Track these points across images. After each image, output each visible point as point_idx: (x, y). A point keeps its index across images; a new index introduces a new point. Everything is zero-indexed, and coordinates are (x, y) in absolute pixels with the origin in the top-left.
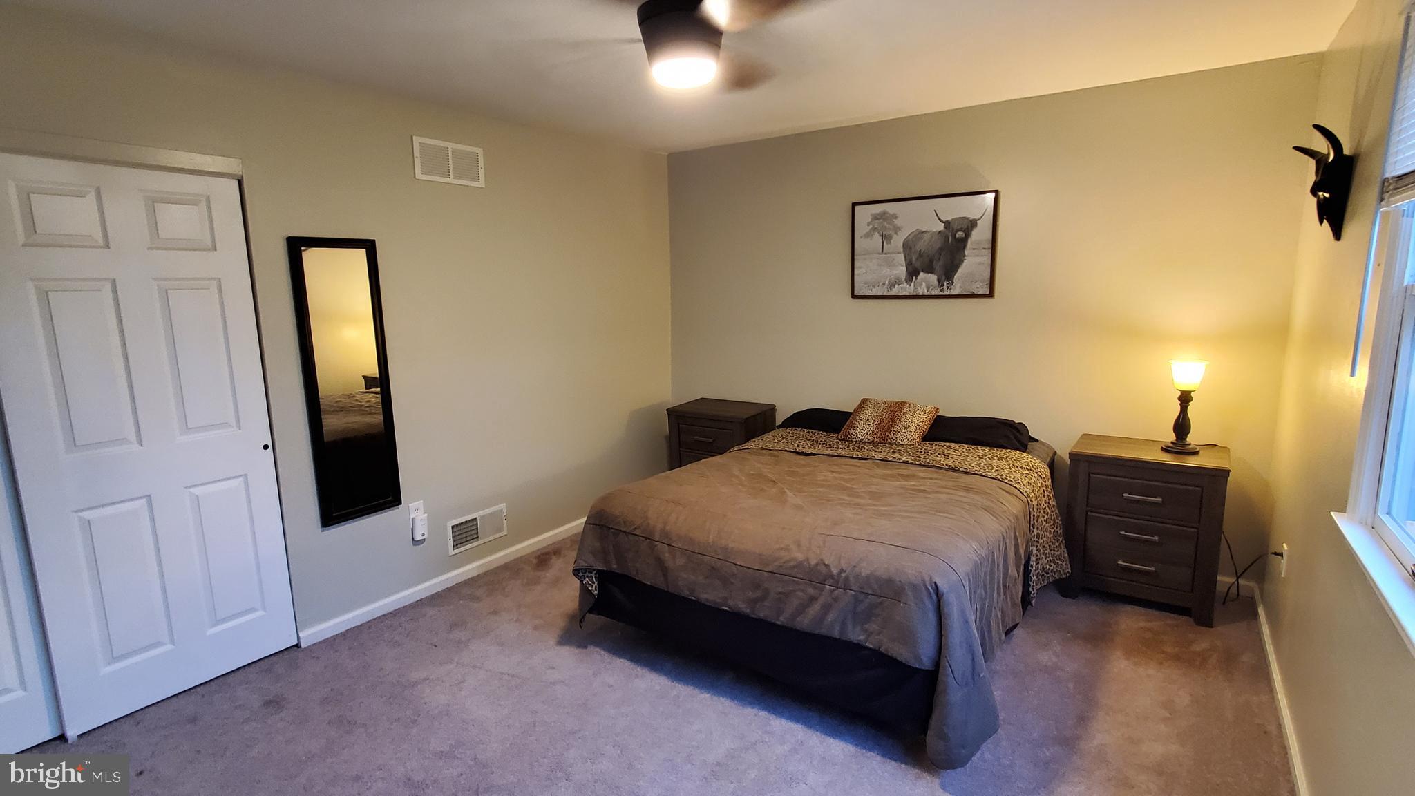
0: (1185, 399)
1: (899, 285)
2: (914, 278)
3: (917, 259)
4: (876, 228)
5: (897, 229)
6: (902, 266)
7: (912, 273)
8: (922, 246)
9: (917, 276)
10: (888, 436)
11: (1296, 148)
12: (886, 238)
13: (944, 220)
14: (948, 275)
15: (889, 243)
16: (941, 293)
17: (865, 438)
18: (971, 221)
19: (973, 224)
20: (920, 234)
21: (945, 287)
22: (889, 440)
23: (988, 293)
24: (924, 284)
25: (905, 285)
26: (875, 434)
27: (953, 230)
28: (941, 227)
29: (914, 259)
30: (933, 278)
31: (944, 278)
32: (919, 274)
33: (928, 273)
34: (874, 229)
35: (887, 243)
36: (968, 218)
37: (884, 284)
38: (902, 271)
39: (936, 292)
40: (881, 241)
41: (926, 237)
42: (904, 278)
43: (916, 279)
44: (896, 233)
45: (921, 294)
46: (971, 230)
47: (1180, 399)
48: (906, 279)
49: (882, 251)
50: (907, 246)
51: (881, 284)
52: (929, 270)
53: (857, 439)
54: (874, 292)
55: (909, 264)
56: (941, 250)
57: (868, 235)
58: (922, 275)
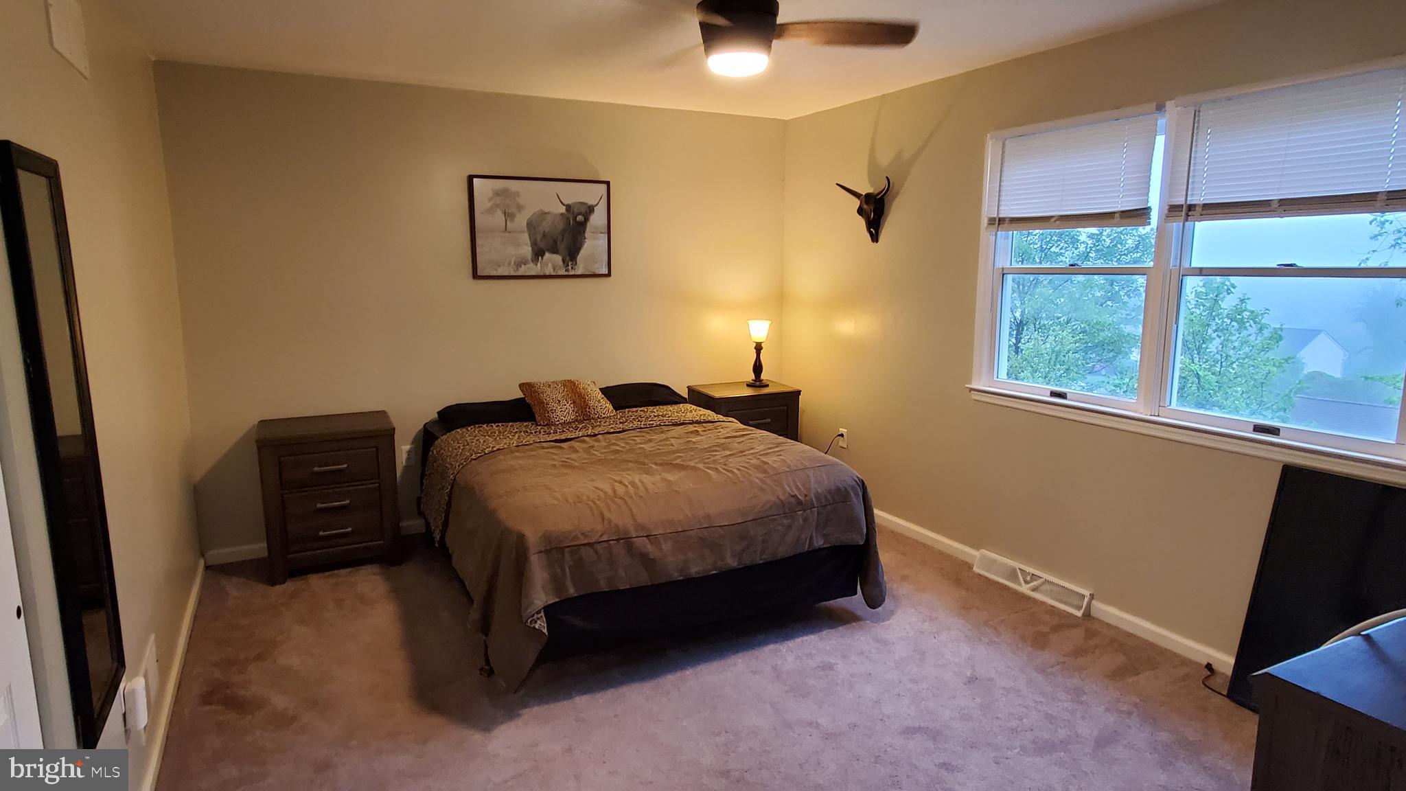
0: (759, 348)
1: (525, 264)
2: (540, 258)
3: (541, 240)
4: (498, 205)
5: (520, 208)
6: (527, 245)
7: (538, 254)
8: (546, 226)
9: (542, 256)
10: (589, 412)
11: (838, 184)
12: (508, 216)
13: (566, 203)
14: (571, 255)
15: (512, 221)
16: (566, 273)
17: (568, 419)
18: (589, 207)
19: (591, 209)
20: (543, 214)
21: (570, 267)
22: (592, 416)
23: (607, 273)
24: (550, 264)
25: (531, 265)
26: (576, 412)
27: (573, 213)
28: (563, 210)
29: (539, 239)
30: (558, 259)
31: (568, 258)
32: (544, 254)
33: (554, 253)
34: (497, 206)
35: (510, 221)
36: (586, 204)
37: (510, 264)
38: (527, 250)
39: (562, 272)
40: (504, 219)
41: (549, 218)
42: (530, 257)
43: (542, 259)
44: (519, 211)
45: (548, 274)
46: (590, 215)
47: (755, 348)
48: (532, 258)
49: (506, 229)
50: (531, 226)
51: (506, 264)
52: (554, 250)
53: (561, 421)
54: (500, 272)
55: (534, 244)
56: (564, 231)
57: (490, 211)
58: (547, 255)
